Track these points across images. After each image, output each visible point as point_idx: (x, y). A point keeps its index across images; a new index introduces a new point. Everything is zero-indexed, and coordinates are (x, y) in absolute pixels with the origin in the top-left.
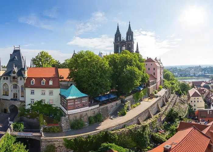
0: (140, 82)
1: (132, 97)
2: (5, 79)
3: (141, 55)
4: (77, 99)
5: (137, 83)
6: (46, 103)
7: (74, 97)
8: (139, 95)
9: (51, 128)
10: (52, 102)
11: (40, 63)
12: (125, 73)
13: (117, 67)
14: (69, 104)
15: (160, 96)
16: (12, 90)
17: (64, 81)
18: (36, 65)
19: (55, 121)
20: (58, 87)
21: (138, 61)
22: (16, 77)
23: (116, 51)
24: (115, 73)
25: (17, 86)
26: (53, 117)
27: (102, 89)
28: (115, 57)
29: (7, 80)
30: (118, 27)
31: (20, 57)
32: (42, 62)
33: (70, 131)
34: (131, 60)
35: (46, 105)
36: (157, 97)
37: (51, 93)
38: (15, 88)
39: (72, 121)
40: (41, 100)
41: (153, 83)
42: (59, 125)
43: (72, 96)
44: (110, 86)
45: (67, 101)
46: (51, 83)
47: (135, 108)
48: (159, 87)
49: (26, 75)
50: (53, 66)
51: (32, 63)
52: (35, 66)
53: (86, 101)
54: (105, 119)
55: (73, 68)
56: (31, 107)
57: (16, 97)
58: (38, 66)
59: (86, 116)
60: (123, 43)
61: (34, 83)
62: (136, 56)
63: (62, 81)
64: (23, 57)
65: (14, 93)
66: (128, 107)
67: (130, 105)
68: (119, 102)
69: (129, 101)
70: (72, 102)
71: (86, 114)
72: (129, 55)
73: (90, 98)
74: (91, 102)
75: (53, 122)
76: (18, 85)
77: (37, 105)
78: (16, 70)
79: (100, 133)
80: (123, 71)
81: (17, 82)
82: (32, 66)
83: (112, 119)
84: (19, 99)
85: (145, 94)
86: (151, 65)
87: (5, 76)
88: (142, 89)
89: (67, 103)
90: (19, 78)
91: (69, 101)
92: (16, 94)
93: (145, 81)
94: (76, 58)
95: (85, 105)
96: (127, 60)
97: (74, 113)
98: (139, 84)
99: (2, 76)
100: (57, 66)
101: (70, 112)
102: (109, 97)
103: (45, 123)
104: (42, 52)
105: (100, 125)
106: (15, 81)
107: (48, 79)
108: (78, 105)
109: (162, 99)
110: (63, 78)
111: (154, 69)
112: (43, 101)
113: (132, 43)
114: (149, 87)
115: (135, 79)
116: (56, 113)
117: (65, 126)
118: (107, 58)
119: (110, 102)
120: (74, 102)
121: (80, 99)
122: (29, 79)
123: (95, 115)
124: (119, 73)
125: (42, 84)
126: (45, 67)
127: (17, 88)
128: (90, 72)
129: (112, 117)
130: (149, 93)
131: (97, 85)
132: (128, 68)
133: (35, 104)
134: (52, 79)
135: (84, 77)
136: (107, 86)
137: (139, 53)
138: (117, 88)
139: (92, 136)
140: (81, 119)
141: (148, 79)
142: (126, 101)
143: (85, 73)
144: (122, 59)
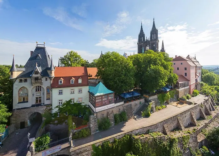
0: (166, 82)
1: (157, 97)
2: (22, 82)
3: (167, 54)
4: (104, 95)
5: (163, 83)
6: (75, 102)
7: (102, 94)
8: (165, 96)
9: (80, 131)
10: (81, 100)
11: (69, 62)
12: (148, 72)
13: (141, 66)
14: (97, 101)
15: (195, 104)
16: (33, 94)
17: (93, 79)
18: (65, 64)
19: (84, 121)
20: (87, 85)
21: (163, 61)
22: (39, 78)
23: (140, 51)
24: (139, 71)
25: (40, 89)
26: (82, 117)
27: (127, 86)
28: (139, 57)
29: (26, 82)
30: (142, 27)
31: (46, 56)
32: (71, 61)
33: (98, 132)
34: (156, 59)
35: (75, 104)
36: (190, 103)
37: (80, 91)
38: (38, 91)
39: (100, 119)
40: (70, 99)
41: (184, 86)
42: (87, 127)
43: (99, 93)
44: (134, 84)
45: (95, 98)
46: (80, 81)
47: (160, 111)
48: (193, 92)
49: (53, 75)
50: (82, 65)
51: (60, 62)
52: (63, 65)
53: (112, 97)
54: (129, 118)
55: (101, 67)
56: (59, 110)
57: (40, 101)
58: (66, 65)
59: (112, 114)
60: (147, 43)
61: (62, 82)
62: (162, 55)
63: (90, 79)
64: (49, 56)
65: (37, 97)
66: (152, 108)
67: (154, 106)
68: (142, 101)
69: (153, 102)
70: (100, 99)
71: (112, 111)
72: (153, 55)
73: (115, 94)
74: (117, 99)
75: (83, 124)
76: (43, 86)
77: (65, 106)
78: (39, 69)
79: (125, 136)
80: (147, 70)
81: (41, 83)
82: (60, 65)
83: (135, 119)
84: (44, 104)
85: (172, 97)
86: (182, 64)
87: (21, 78)
88: (168, 90)
89: (95, 100)
90: (44, 79)
91: (97, 98)
92: (40, 98)
93: (173, 82)
94: (104, 58)
95: (111, 102)
96: (151, 59)
97: (101, 110)
98: (165, 85)
99: (16, 78)
100: (86, 65)
101: (98, 109)
102: (133, 94)
103: (74, 127)
104: (71, 52)
105: (125, 125)
106: (38, 83)
107: (77, 78)
108: (105, 102)
109: (198, 108)
110: (91, 76)
111: (186, 69)
112: (72, 100)
113: (156, 42)
114: (177, 90)
115: (160, 79)
116: (85, 112)
117: (93, 127)
118: (131, 58)
119: (134, 100)
120: (102, 99)
121: (107, 95)
122: (57, 79)
123: (120, 113)
124: (143, 71)
125: (71, 83)
126: (74, 66)
127: (41, 90)
128: (116, 70)
129: (135, 117)
130: (178, 97)
131: (122, 82)
132: (152, 67)
133: (64, 104)
134: (81, 77)
135: (110, 75)
136: (131, 84)
137: (165, 51)
138: (141, 86)
139: (117, 140)
140: (107, 117)
141: (176, 79)
142: (150, 101)
143: (111, 72)
144: (145, 58)
